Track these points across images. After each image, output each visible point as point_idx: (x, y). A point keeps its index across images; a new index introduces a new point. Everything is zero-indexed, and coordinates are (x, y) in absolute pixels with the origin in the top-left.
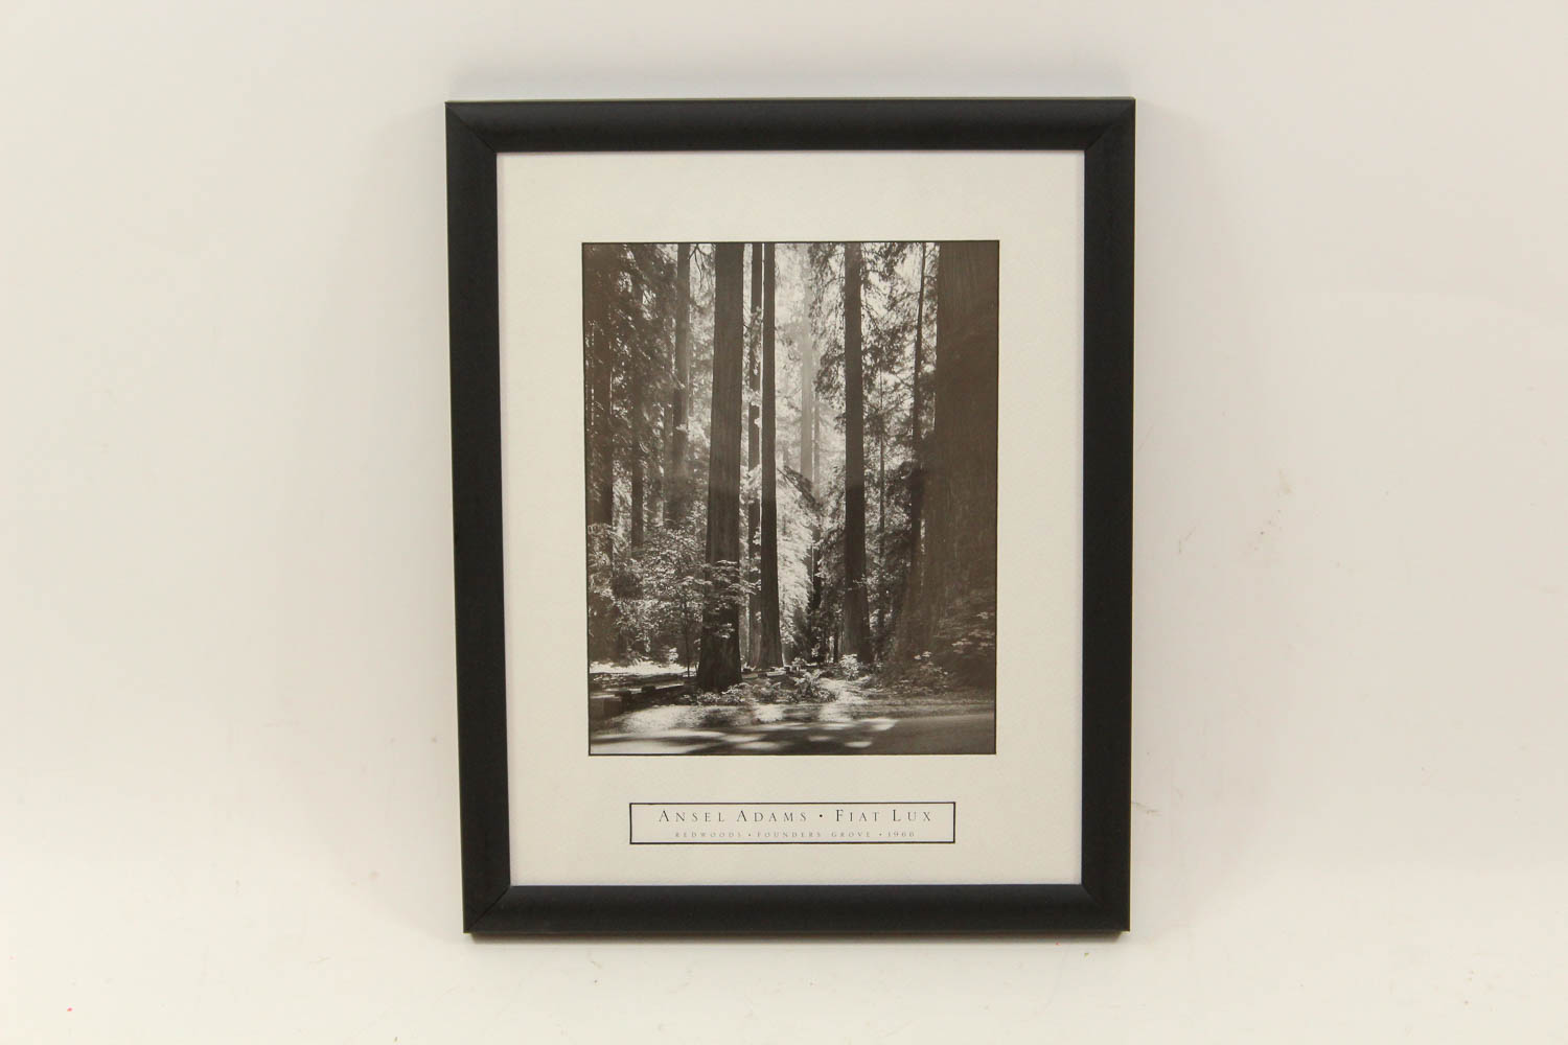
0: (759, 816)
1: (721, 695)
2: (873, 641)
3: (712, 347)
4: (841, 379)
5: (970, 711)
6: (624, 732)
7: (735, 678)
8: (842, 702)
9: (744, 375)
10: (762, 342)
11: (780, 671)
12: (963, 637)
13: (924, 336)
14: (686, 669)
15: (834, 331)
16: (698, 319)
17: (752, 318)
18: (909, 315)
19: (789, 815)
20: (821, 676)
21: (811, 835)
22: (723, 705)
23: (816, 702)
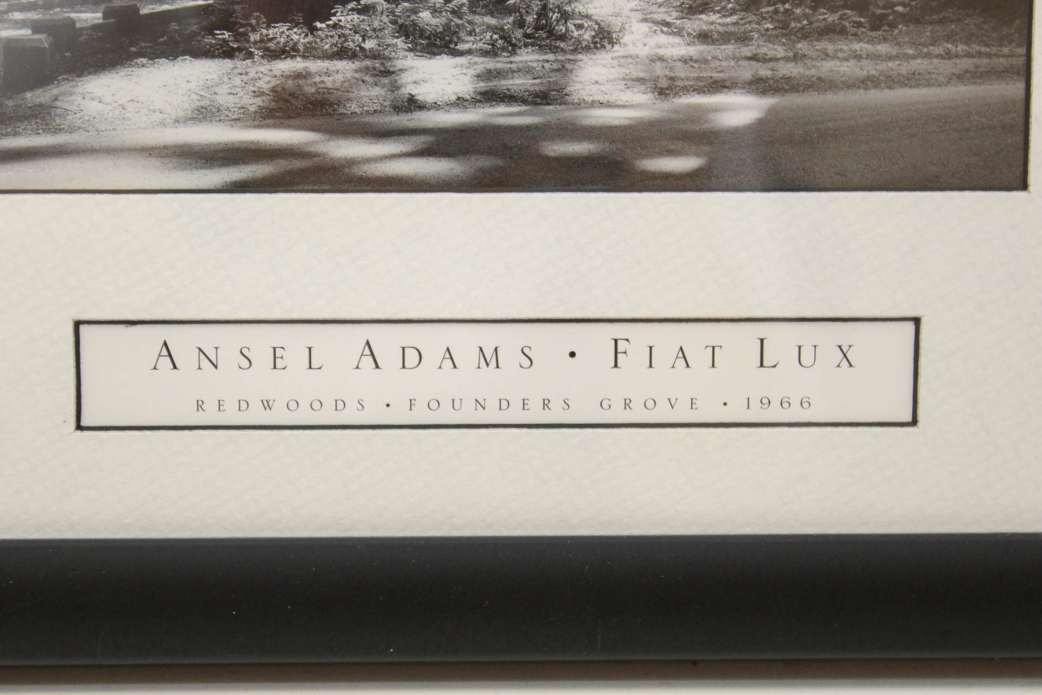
0: (412, 357)
1: (313, 30)
5: (960, 77)
6: (58, 130)
8: (631, 50)
19: (489, 353)
21: (546, 404)
22: (319, 58)
23: (563, 51)
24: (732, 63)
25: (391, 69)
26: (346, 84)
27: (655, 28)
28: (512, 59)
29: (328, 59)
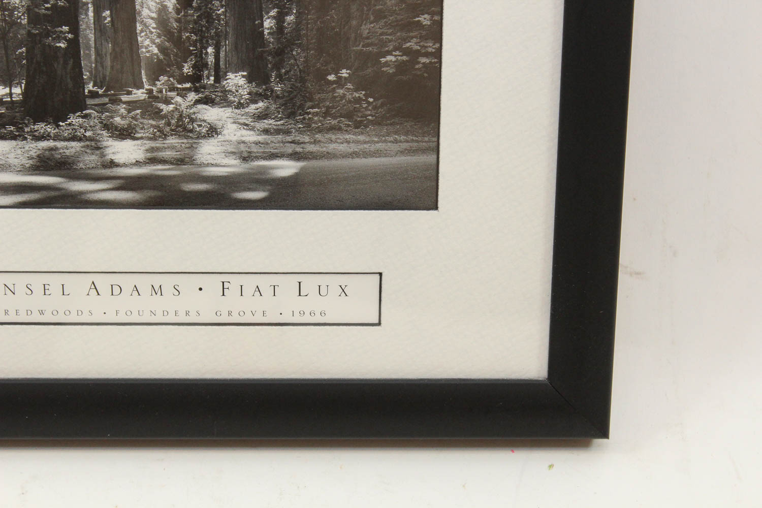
0: (116, 290)
1: (58, 126)
2: (270, 53)
5: (402, 152)
7: (77, 104)
8: (227, 138)
11: (139, 94)
12: (395, 49)
14: (7, 90)
19: (157, 288)
20: (198, 102)
21: (187, 313)
22: (62, 140)
23: (191, 137)
24: (282, 145)
25: (101, 146)
26: (77, 154)
27: (240, 127)
28: (165, 142)
29: (67, 141)
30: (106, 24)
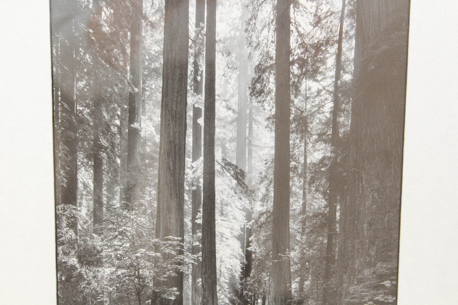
2: (295, 303)
3: (161, 57)
4: (271, 84)
9: (189, 81)
10: (204, 53)
12: (369, 300)
13: (344, 49)
15: (267, 44)
16: (149, 32)
17: (196, 32)
18: (331, 31)
30: (199, 286)
